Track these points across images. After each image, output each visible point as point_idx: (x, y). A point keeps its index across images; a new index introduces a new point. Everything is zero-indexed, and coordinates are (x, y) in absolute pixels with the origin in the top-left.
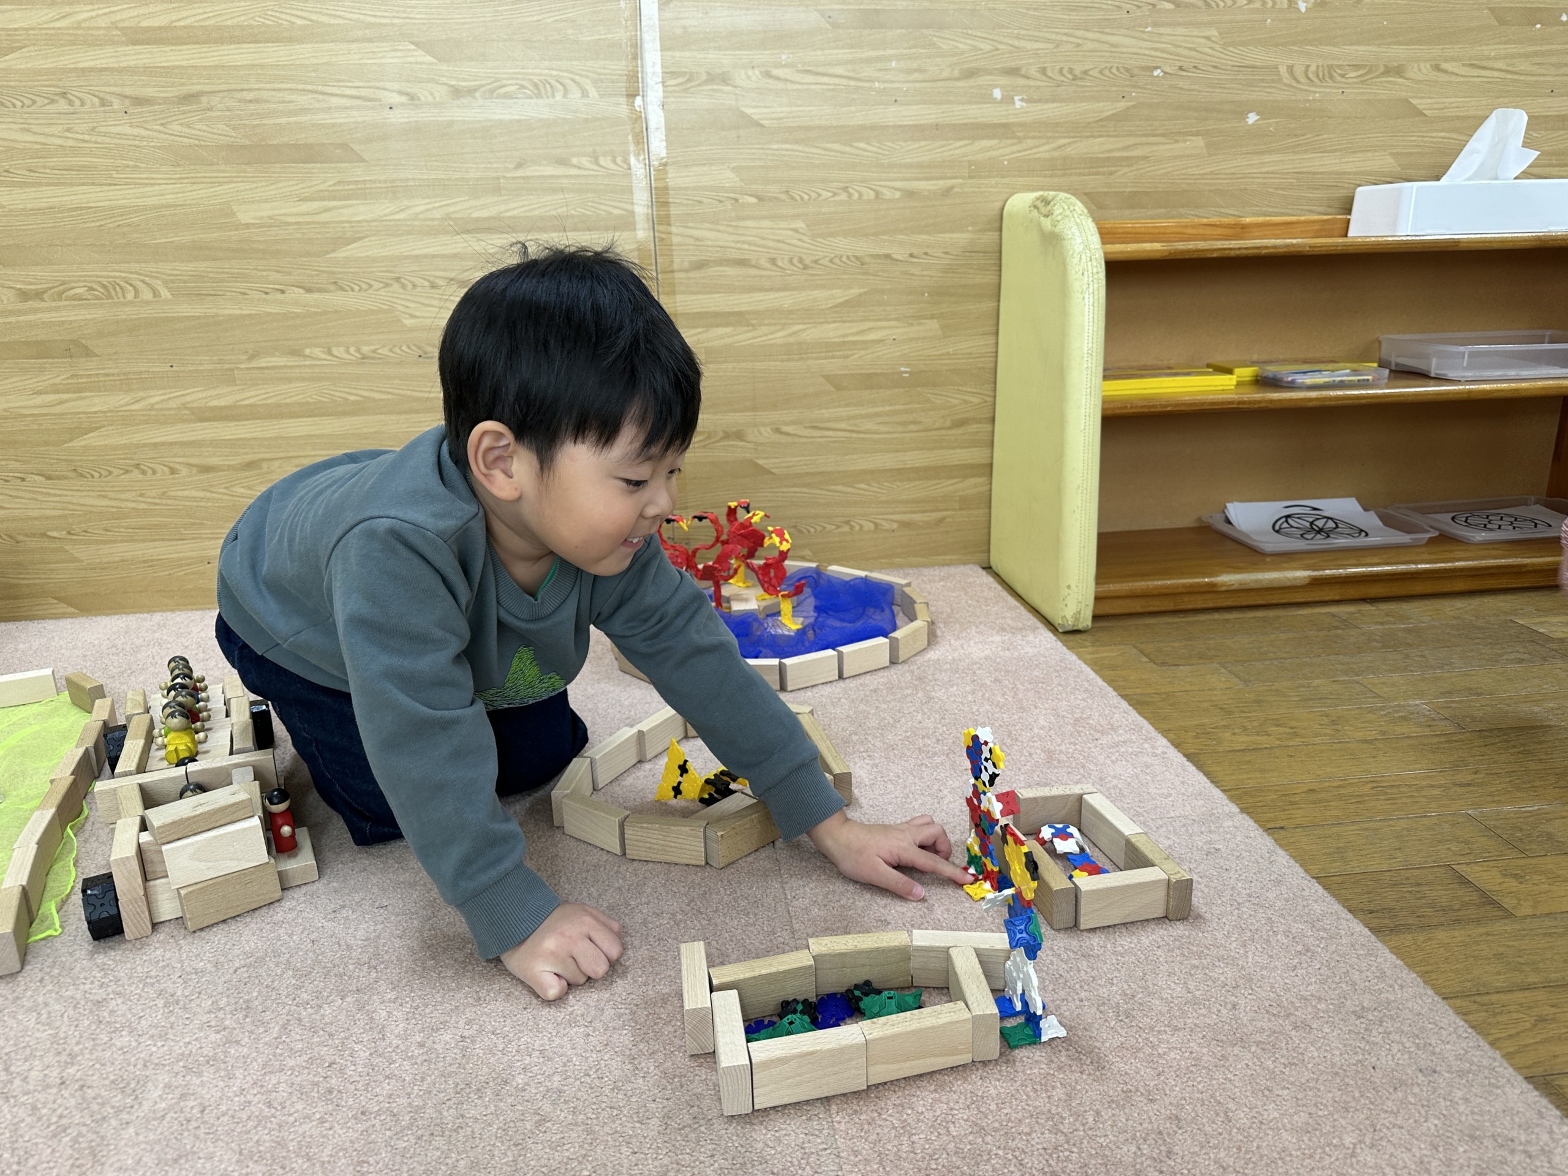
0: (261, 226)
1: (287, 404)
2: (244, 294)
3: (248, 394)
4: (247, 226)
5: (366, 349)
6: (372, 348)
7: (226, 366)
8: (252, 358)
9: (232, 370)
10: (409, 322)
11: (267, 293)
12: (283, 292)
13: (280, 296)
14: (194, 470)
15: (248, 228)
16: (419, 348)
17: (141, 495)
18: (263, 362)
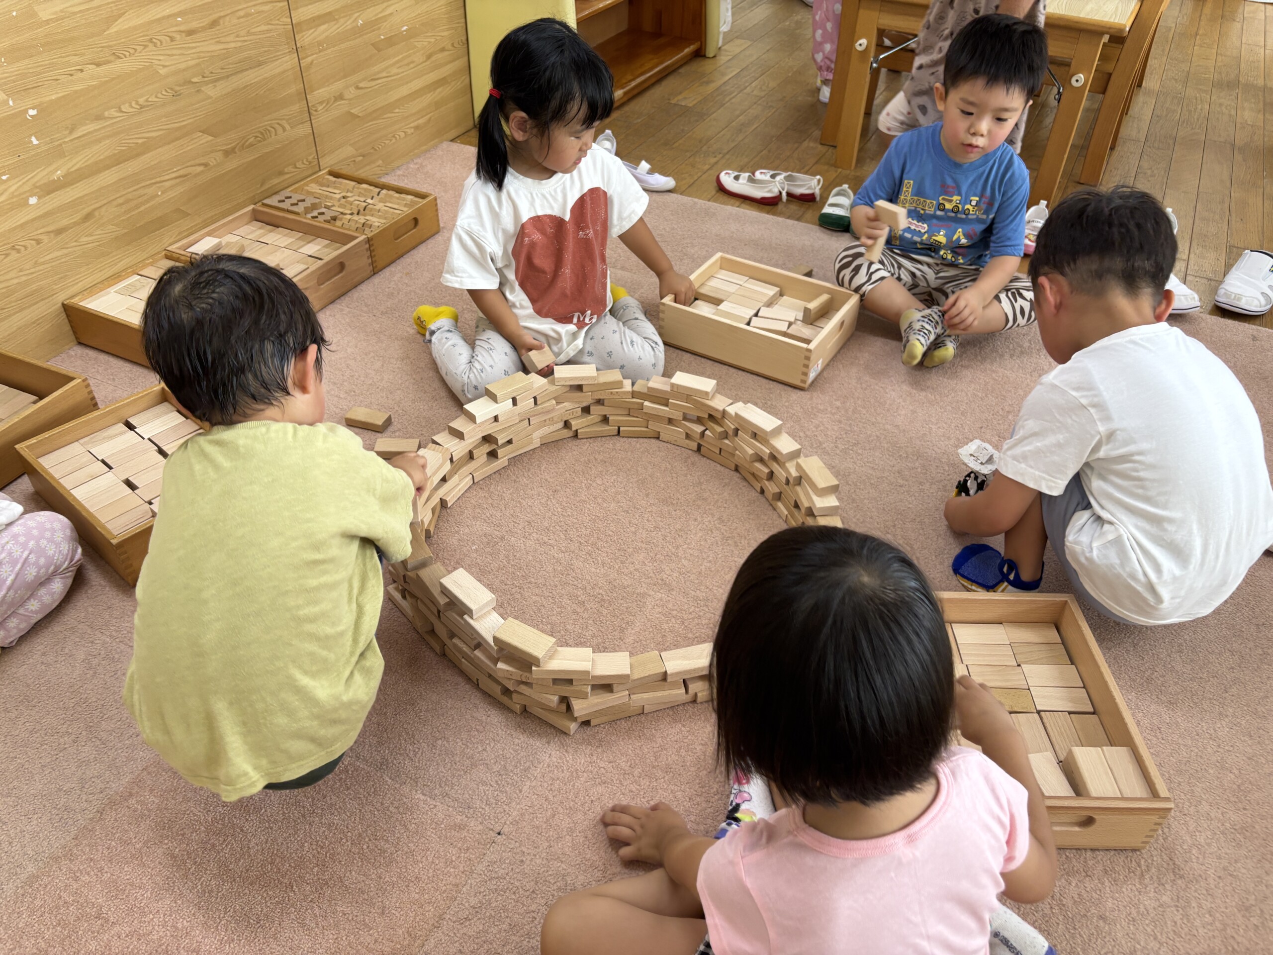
0: (57, 19)
1: (101, 160)
2: (57, 80)
3: (74, 161)
4: (47, 22)
5: (141, 101)
6: (145, 98)
7: (56, 143)
8: (72, 131)
9: (61, 145)
10: (162, 71)
11: (71, 75)
12: (82, 71)
13: (80, 74)
14: (52, 235)
15: (48, 24)
16: (172, 89)
17: (21, 271)
18: (79, 133)
